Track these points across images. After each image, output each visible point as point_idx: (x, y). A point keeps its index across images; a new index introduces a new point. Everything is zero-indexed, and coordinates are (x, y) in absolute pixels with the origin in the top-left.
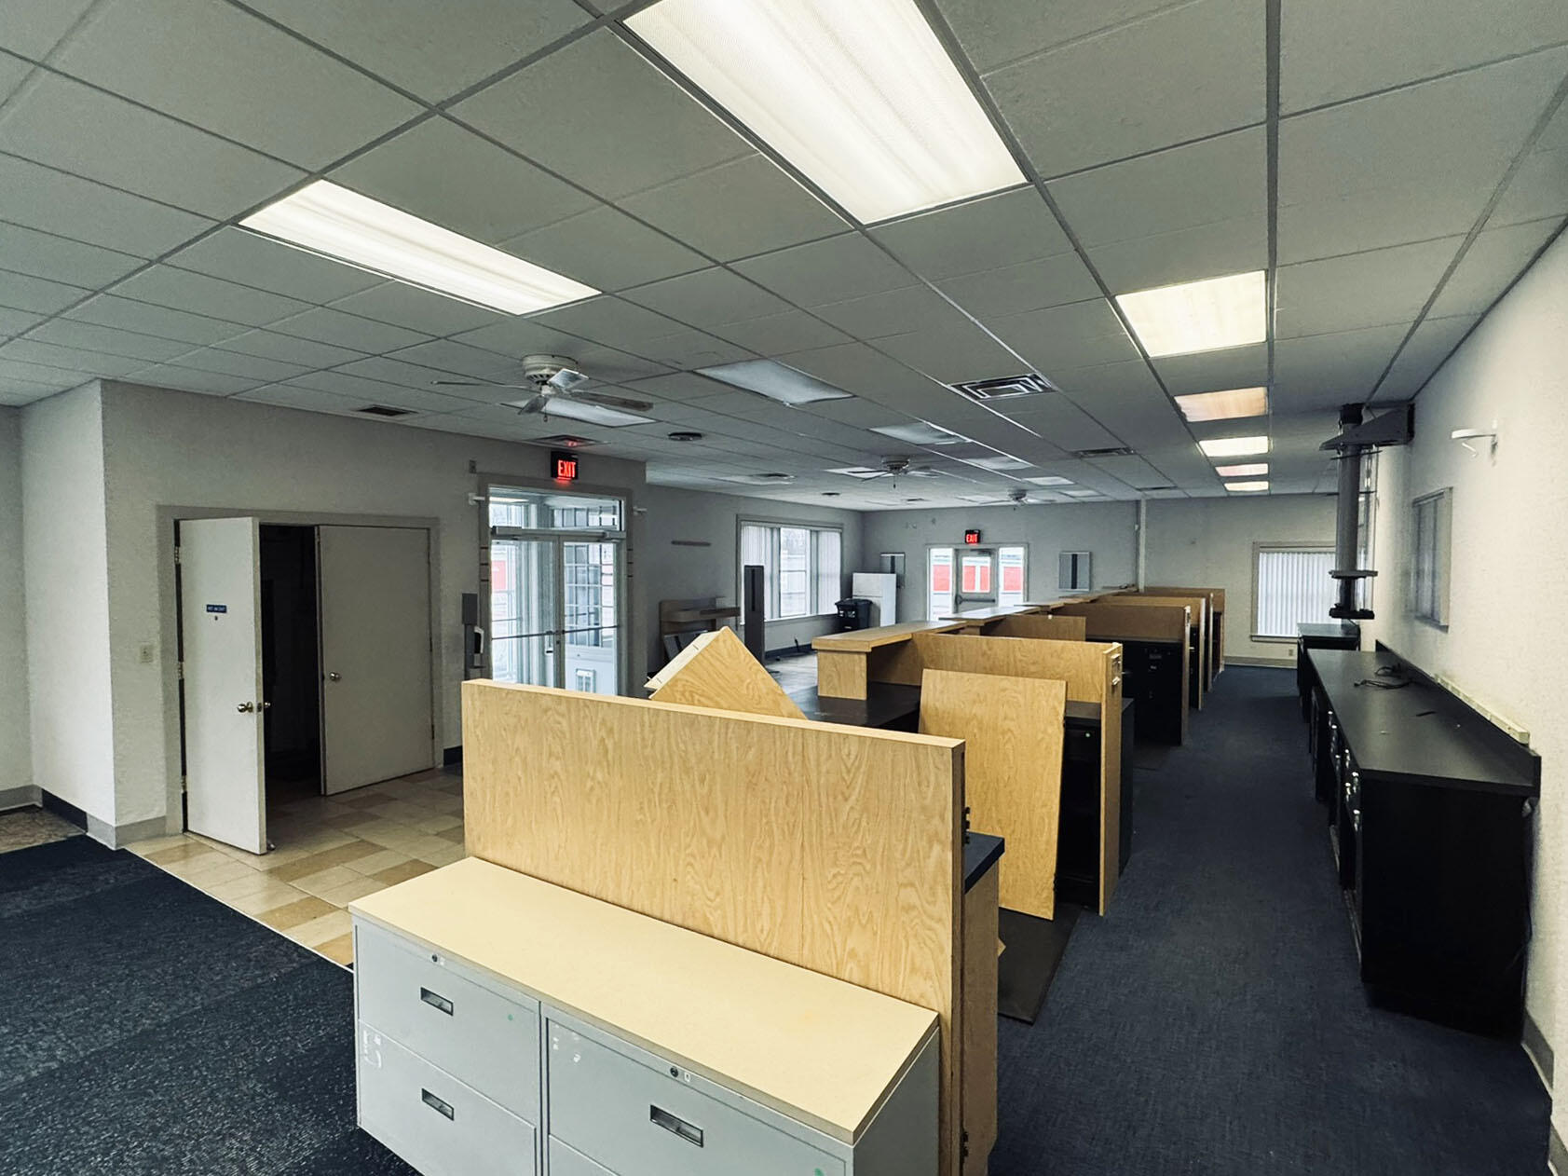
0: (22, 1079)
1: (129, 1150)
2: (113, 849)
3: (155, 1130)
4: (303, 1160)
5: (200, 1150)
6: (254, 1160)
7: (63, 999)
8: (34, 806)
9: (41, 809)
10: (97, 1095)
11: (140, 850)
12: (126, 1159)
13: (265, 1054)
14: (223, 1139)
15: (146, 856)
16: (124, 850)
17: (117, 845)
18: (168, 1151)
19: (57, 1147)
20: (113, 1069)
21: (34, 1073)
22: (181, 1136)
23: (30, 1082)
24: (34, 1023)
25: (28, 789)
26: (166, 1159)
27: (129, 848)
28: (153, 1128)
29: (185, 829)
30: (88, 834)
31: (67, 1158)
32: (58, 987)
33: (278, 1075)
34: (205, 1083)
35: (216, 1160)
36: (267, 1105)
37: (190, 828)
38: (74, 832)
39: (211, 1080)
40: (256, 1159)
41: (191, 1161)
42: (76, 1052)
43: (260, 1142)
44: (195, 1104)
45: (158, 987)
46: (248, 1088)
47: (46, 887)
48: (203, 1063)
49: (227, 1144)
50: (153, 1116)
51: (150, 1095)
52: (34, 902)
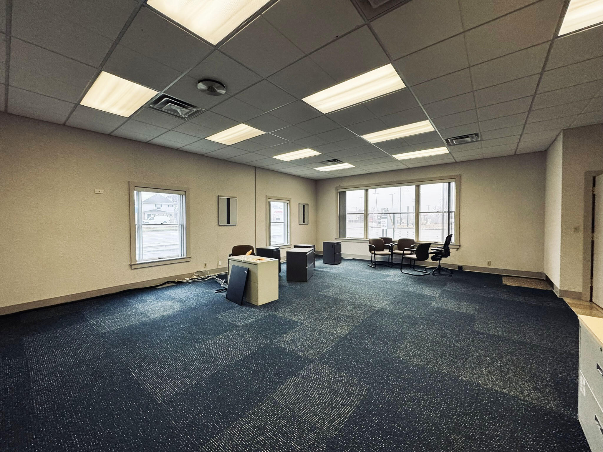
0: (488, 332)
1: (497, 362)
2: (558, 297)
3: (507, 364)
4: (544, 407)
5: (514, 377)
6: (528, 393)
7: (511, 323)
8: (544, 279)
9: (545, 281)
10: (500, 347)
11: (567, 300)
12: (494, 363)
13: (561, 373)
14: (523, 381)
15: (569, 303)
16: (562, 299)
17: (560, 296)
18: (506, 370)
19: (482, 350)
20: (509, 345)
21: (491, 333)
22: (512, 370)
23: (489, 334)
24: (500, 324)
25: (542, 274)
26: (503, 371)
27: (564, 298)
28: (507, 363)
29: (591, 300)
30: (554, 291)
31: (482, 353)
32: (513, 320)
33: (559, 381)
34: (531, 365)
35: (516, 383)
36: (546, 385)
37: (593, 300)
38: (549, 289)
39: (534, 365)
40: (529, 393)
41: (509, 377)
42: (504, 335)
43: (534, 390)
44: (523, 367)
45: (539, 335)
46: (544, 376)
47: (530, 298)
48: (535, 360)
49: (523, 383)
50: (509, 361)
51: (513, 356)
52: (524, 300)
